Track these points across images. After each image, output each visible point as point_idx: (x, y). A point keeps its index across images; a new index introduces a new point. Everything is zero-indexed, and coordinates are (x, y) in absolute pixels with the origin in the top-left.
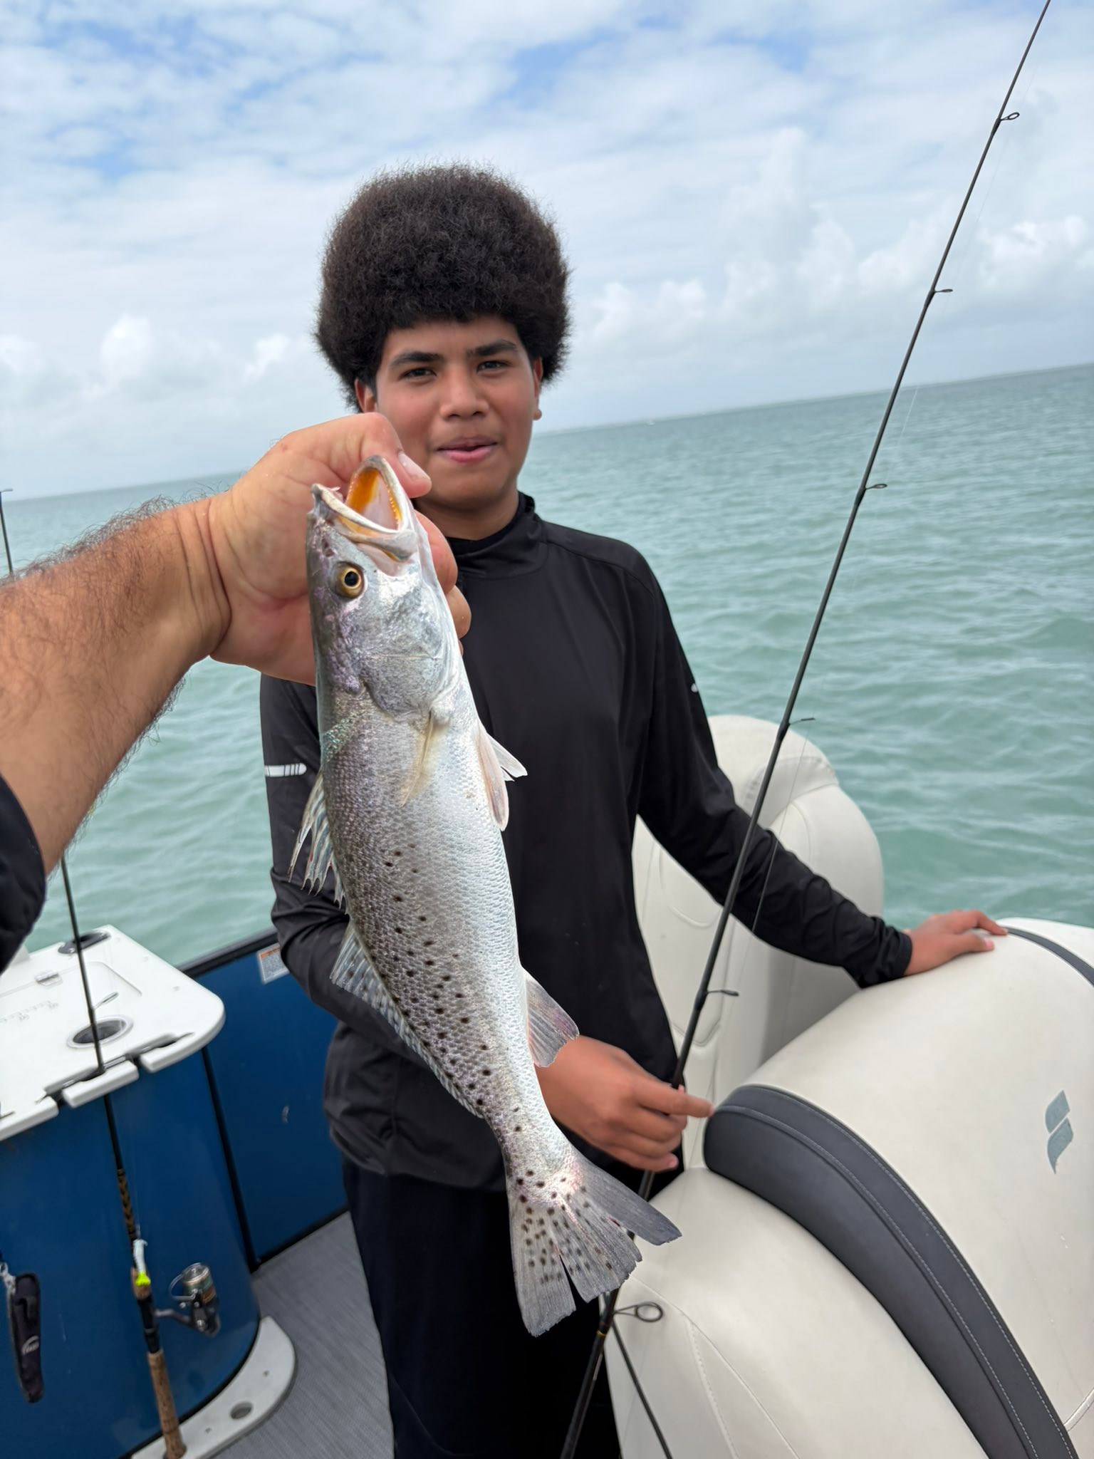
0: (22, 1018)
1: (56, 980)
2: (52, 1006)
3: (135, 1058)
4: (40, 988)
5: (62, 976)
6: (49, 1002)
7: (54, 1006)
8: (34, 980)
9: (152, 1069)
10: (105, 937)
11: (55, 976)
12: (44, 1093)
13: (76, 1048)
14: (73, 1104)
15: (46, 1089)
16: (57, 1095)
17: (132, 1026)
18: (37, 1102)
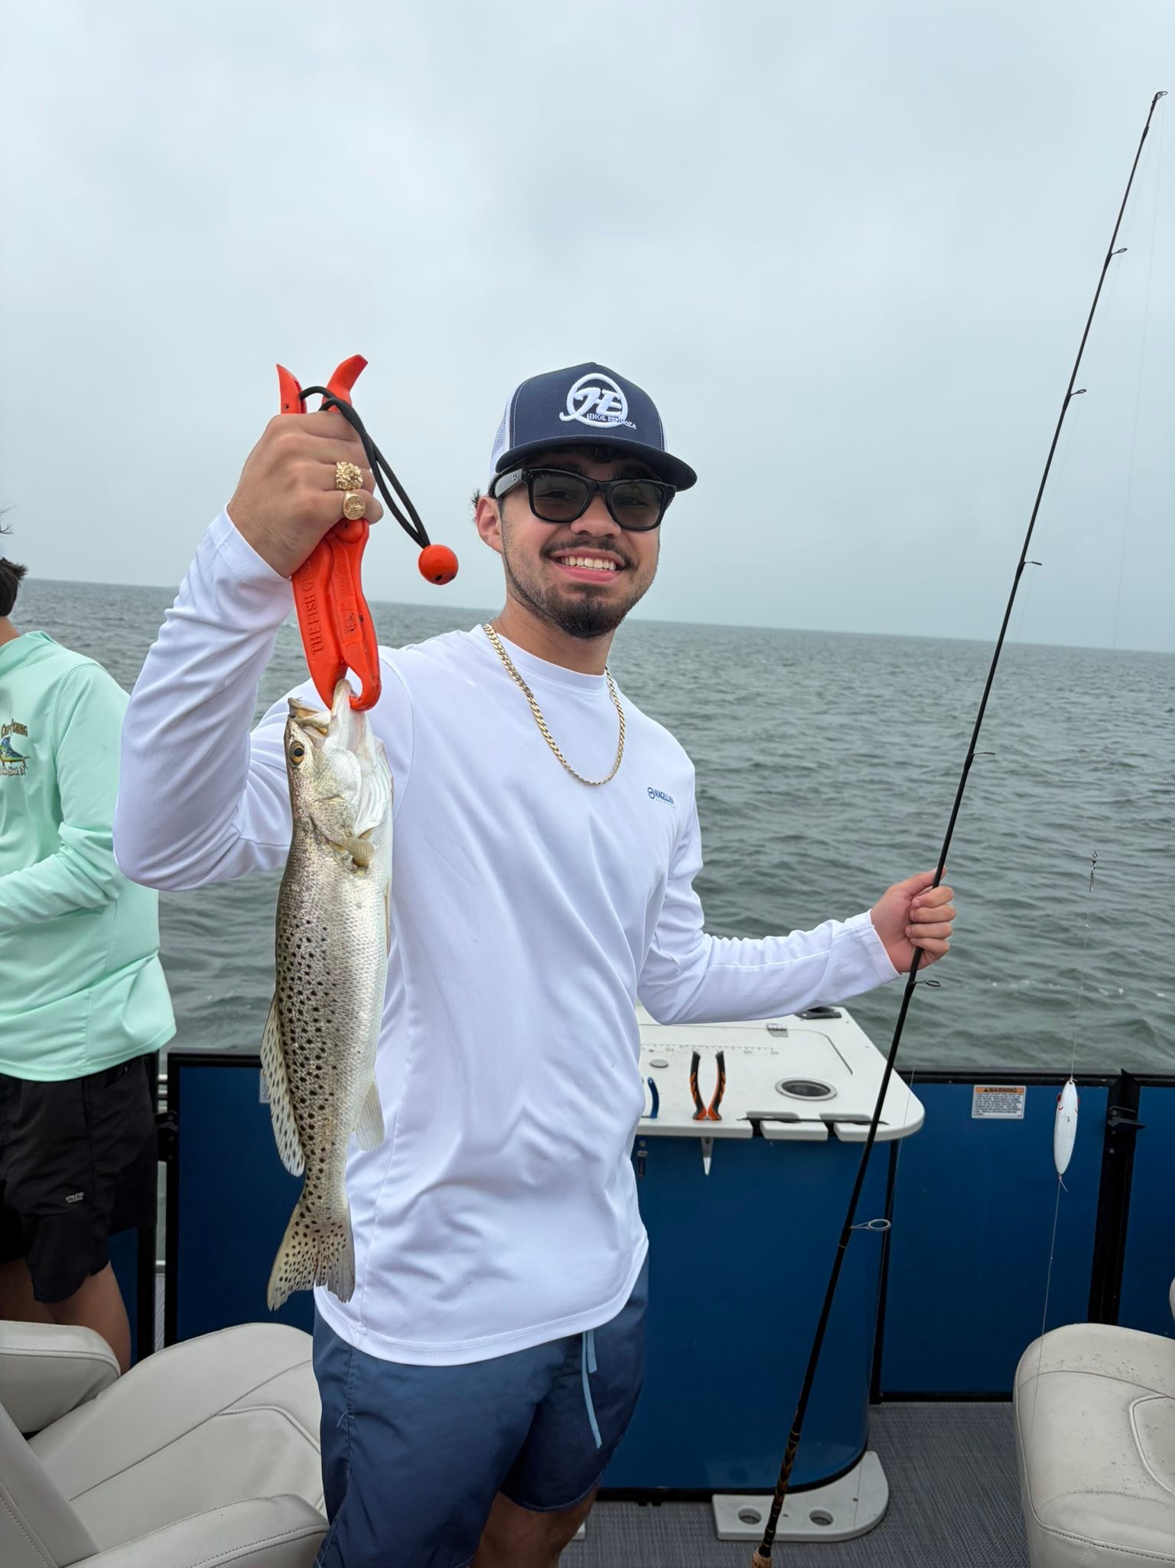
0: (747, 1052)
1: (783, 1033)
2: (774, 1053)
3: (830, 1124)
4: (767, 1033)
5: (790, 1033)
6: (772, 1049)
7: (775, 1053)
8: (765, 1027)
9: (842, 1138)
10: (839, 1016)
11: (784, 1030)
12: (745, 1116)
13: (782, 1093)
14: (767, 1136)
15: (748, 1114)
16: (756, 1121)
17: (835, 1095)
18: (738, 1120)
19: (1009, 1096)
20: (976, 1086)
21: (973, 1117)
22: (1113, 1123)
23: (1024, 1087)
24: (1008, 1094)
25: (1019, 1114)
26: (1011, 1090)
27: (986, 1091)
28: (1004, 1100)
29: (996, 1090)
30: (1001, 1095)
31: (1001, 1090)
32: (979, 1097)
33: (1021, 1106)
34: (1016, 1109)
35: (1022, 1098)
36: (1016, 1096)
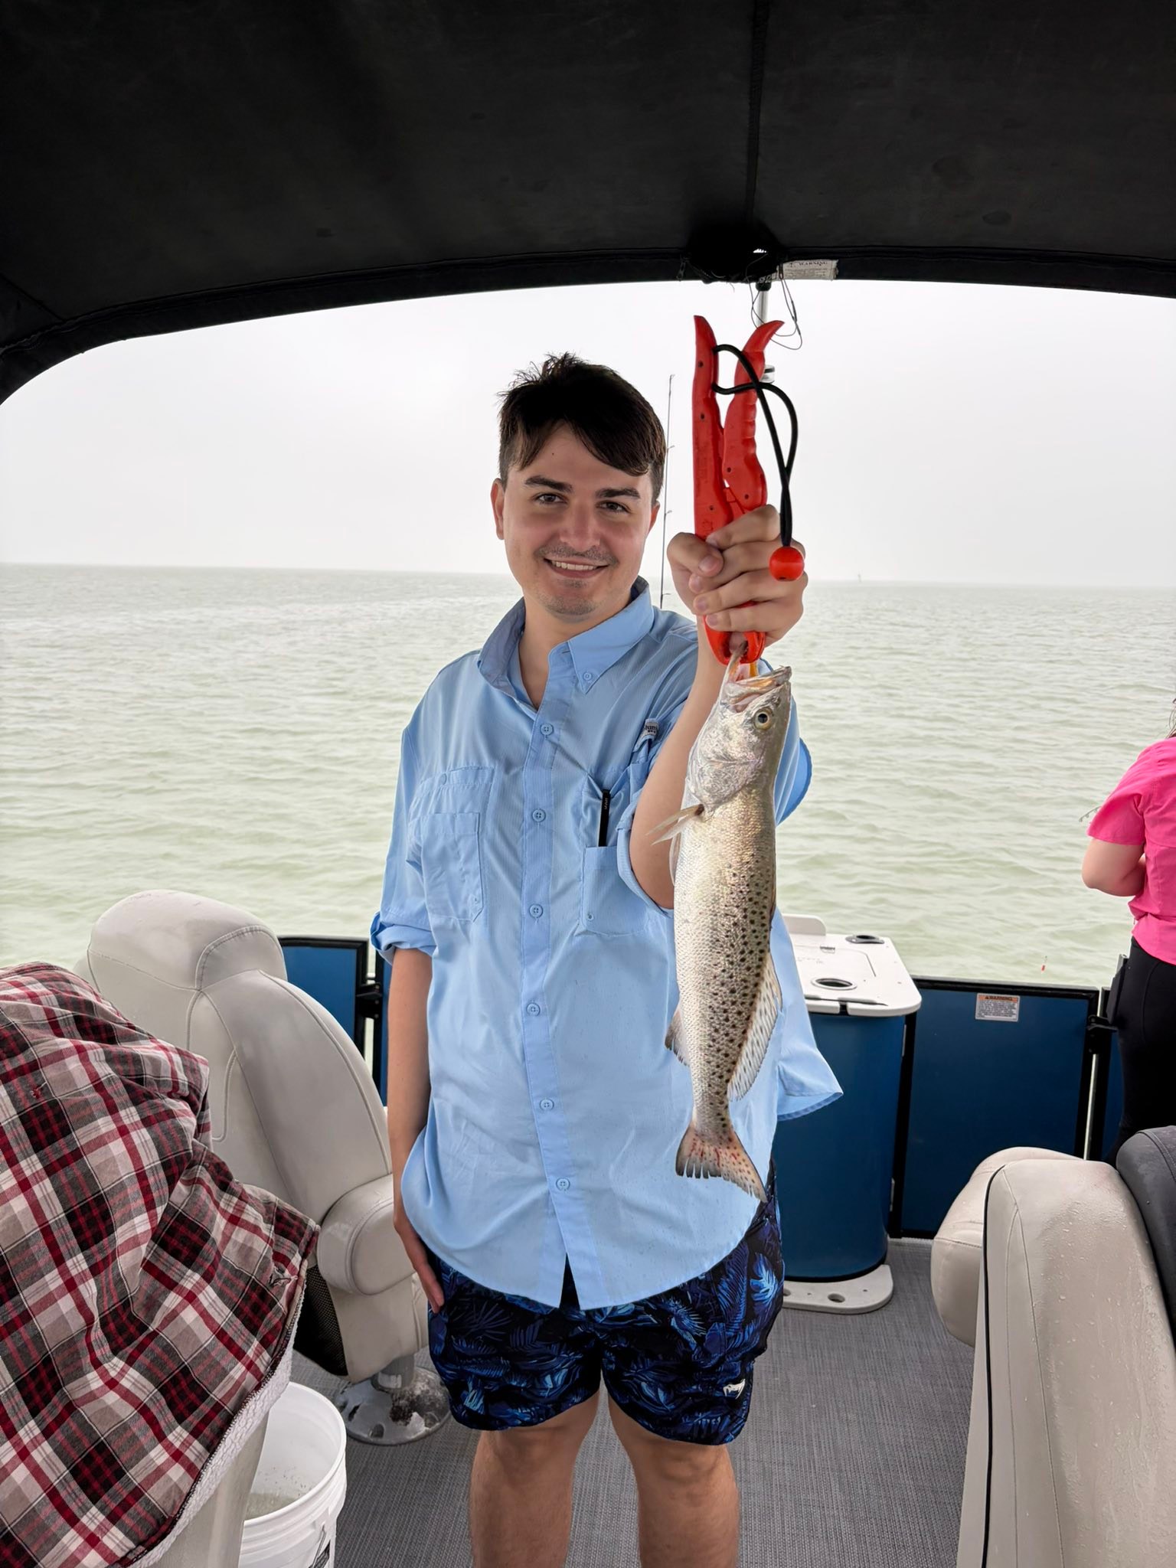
1: (832, 950)
2: (820, 962)
3: (843, 1002)
5: (837, 951)
6: (819, 960)
9: (850, 1013)
11: (833, 948)
13: (814, 985)
17: (855, 988)
19: (1006, 1003)
20: (979, 994)
21: (977, 1018)
22: (1090, 1028)
23: (1019, 997)
24: (1005, 1002)
25: (1014, 1018)
26: (1007, 999)
27: (987, 998)
28: (1001, 1006)
29: (995, 998)
30: (999, 1002)
31: (1003, 999)
32: (982, 1002)
33: (1016, 1011)
34: (1011, 1014)
35: (1017, 1006)
36: (1012, 1003)
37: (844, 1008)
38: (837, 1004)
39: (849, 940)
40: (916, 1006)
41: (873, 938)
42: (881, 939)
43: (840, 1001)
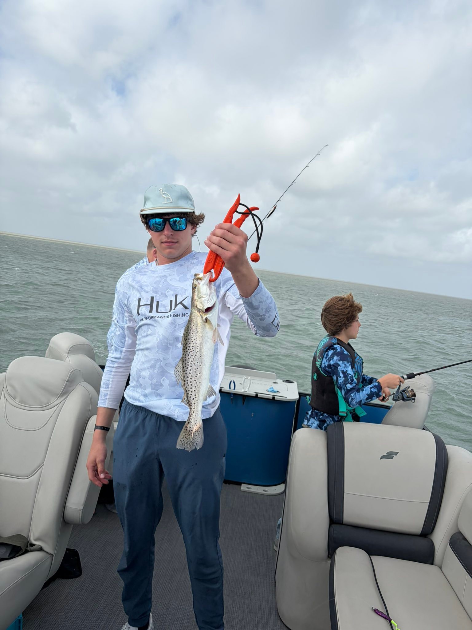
16: (257, 393)
37: (274, 398)
38: (272, 396)
39: (283, 381)
40: (296, 399)
41: (291, 381)
42: (294, 382)
43: (273, 395)
